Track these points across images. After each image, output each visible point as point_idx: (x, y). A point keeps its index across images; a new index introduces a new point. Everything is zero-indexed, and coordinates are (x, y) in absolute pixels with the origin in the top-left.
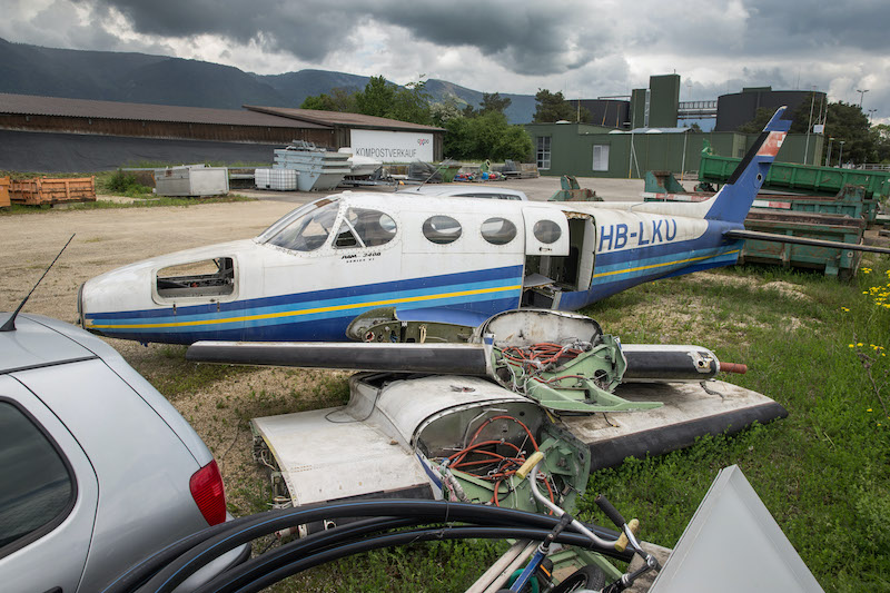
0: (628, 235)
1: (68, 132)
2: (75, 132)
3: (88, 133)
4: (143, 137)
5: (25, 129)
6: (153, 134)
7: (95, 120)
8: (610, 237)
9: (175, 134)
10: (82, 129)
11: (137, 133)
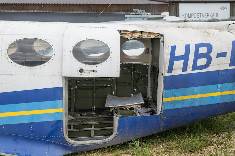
0: (213, 55)
1: (32, 11)
2: (35, 11)
3: (41, 11)
4: (67, 12)
5: (13, 11)
6: (73, 11)
7: (45, 5)
8: (185, 58)
9: (83, 10)
10: (39, 9)
11: (65, 11)
